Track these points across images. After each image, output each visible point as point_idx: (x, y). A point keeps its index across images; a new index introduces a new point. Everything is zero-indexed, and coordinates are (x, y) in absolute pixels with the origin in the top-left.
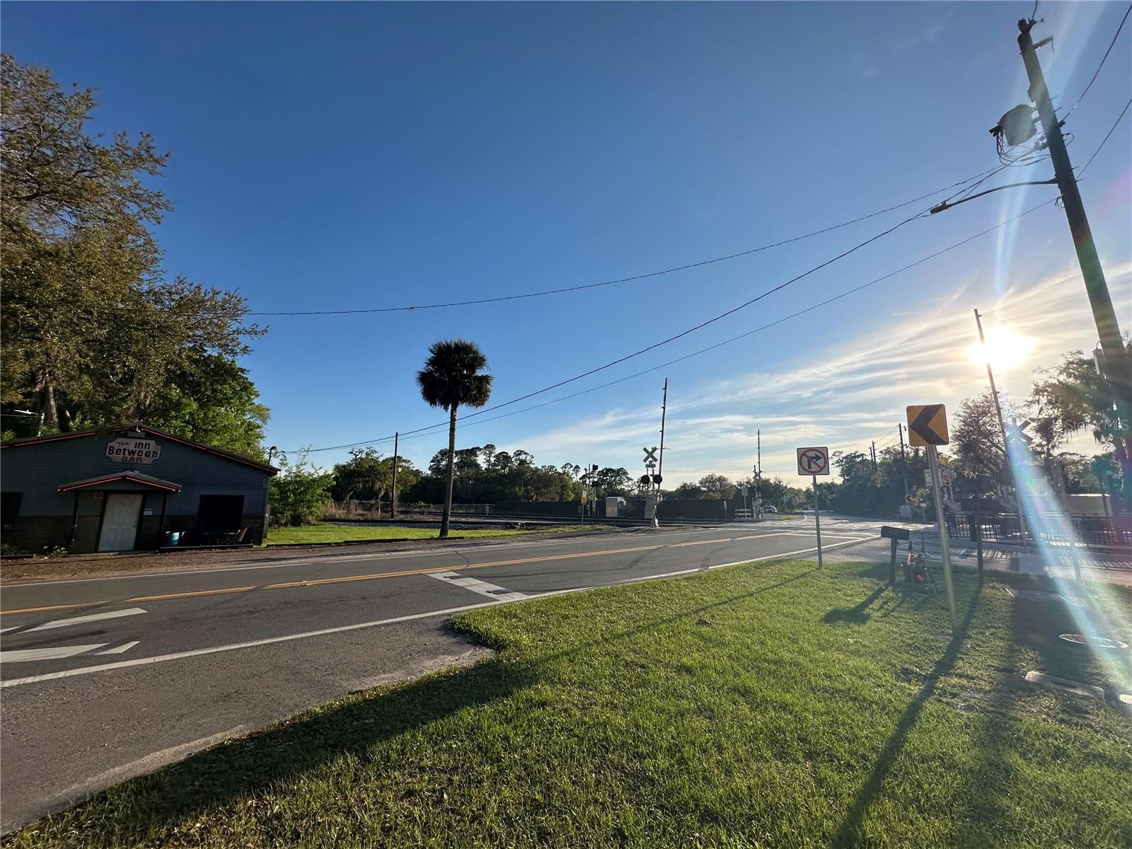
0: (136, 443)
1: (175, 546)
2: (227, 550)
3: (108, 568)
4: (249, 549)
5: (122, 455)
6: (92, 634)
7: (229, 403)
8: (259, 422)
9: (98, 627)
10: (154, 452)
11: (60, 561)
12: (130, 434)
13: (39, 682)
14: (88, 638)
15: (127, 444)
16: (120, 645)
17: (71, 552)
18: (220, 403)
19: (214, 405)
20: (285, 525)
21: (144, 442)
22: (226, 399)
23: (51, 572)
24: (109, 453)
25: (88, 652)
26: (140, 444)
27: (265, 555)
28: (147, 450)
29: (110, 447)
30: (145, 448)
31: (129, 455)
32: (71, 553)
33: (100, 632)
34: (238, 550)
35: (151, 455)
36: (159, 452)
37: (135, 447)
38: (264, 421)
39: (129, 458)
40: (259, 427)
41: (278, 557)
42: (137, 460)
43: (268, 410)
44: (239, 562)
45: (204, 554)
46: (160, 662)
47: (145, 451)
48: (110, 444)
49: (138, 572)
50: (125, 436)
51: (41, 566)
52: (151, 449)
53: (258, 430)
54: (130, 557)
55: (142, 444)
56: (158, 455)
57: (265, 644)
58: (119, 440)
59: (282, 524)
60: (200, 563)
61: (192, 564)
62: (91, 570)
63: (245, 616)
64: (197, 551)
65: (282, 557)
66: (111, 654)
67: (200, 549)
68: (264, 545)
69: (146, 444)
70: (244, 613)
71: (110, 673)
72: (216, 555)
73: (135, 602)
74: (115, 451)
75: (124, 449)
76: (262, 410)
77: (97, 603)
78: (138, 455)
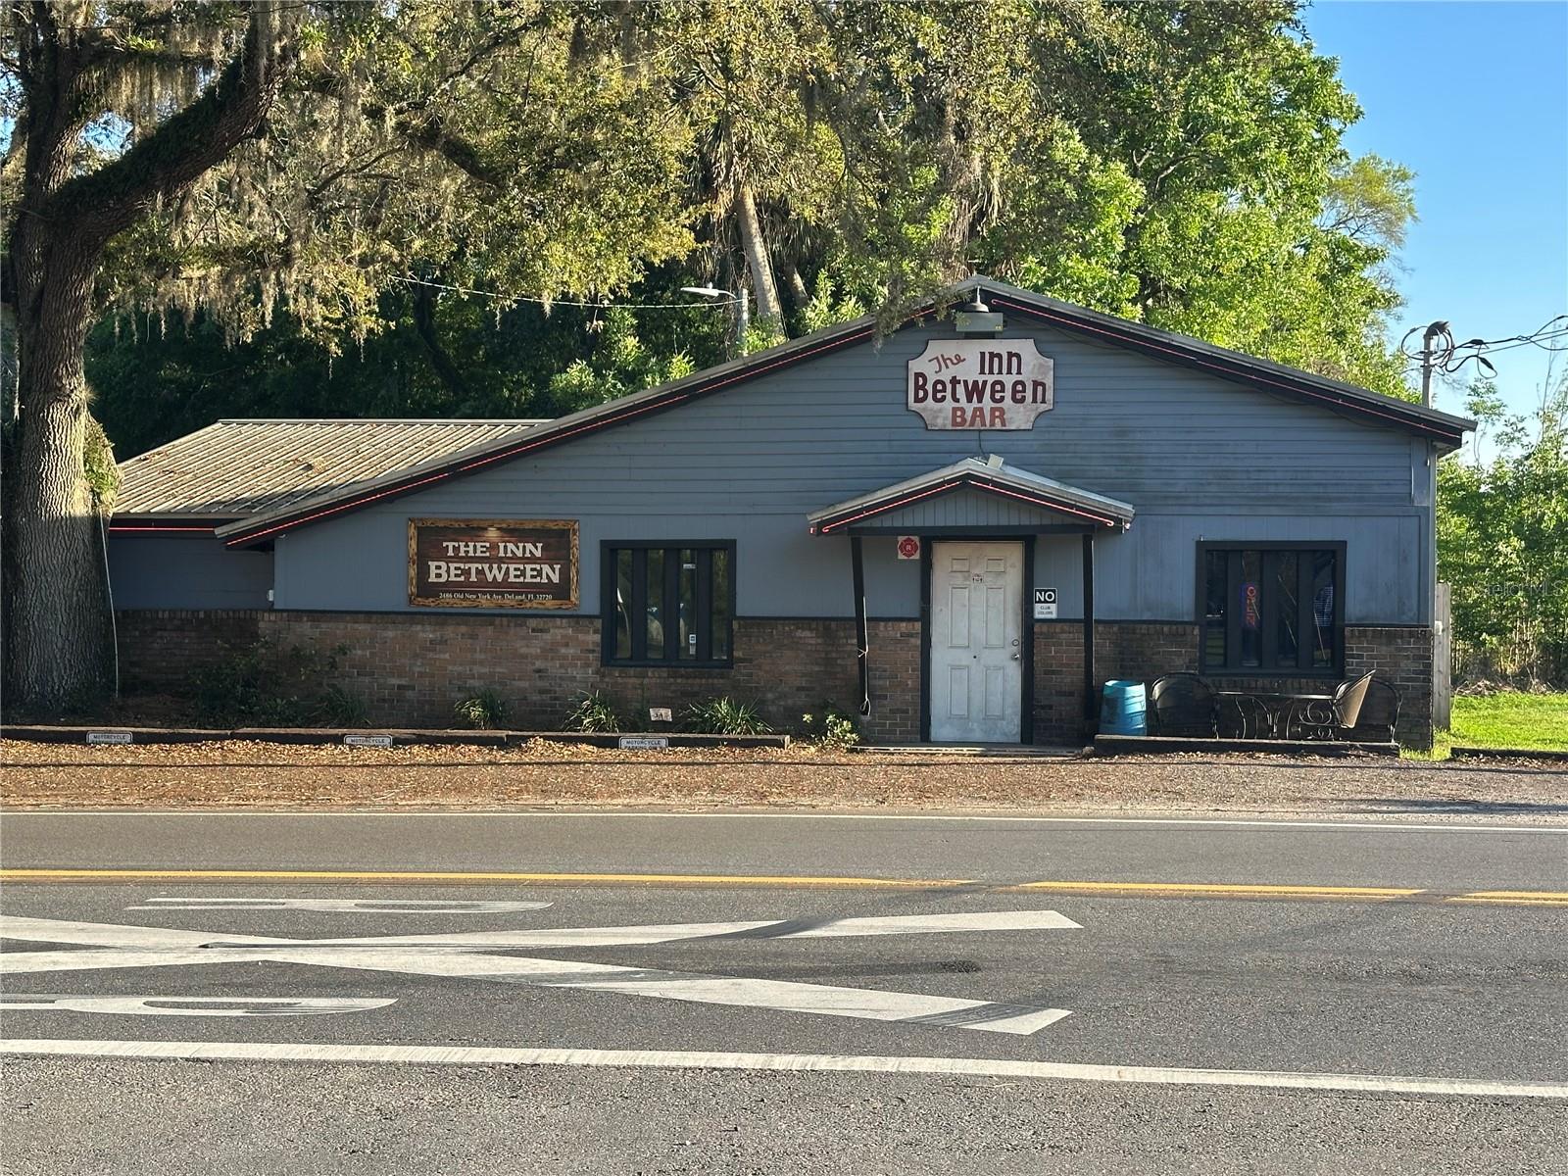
0: (983, 354)
1: (1138, 732)
2: (1308, 760)
3: (964, 791)
4: (1386, 761)
5: (949, 404)
6: (947, 967)
7: (1255, 169)
8: (1370, 239)
9: (958, 952)
10: (1036, 384)
11: (844, 760)
12: (963, 322)
13: (845, 1073)
14: (941, 977)
15: (960, 360)
16: (1022, 1012)
17: (868, 738)
18: (1220, 176)
19: (1201, 186)
20: (1521, 682)
21: (1002, 347)
22: (1242, 150)
23: (830, 789)
24: (917, 400)
25: (944, 1015)
26: (992, 355)
27: (1451, 786)
28: (1015, 377)
29: (917, 375)
30: (1009, 372)
31: (970, 400)
32: (865, 741)
33: (967, 967)
34: (1344, 762)
35: (1029, 394)
36: (1049, 382)
37: (982, 372)
38: (1390, 230)
39: (969, 408)
40: (1372, 256)
41: (1504, 798)
42: (993, 417)
43: (1404, 177)
44: (1354, 805)
45: (1231, 767)
46: (1138, 1085)
47: (1009, 381)
48: (915, 366)
49: (1043, 810)
50: (949, 332)
51: (806, 770)
52: (1027, 376)
53: (1368, 272)
54: (1016, 763)
55: (1000, 356)
56: (1049, 395)
57: (1479, 1099)
58: (936, 348)
59: (1504, 677)
60: (1225, 798)
61: (1198, 796)
62: (922, 794)
63: (1394, 986)
64: (1209, 758)
65: (1516, 799)
66: (1004, 1035)
67: (1219, 749)
68: (1440, 752)
69: (1010, 355)
70: (1391, 976)
71: (1007, 1086)
72: (1271, 773)
73: (1046, 892)
74: (929, 387)
75: (954, 381)
76: (1380, 181)
77: (947, 883)
78: (993, 398)
